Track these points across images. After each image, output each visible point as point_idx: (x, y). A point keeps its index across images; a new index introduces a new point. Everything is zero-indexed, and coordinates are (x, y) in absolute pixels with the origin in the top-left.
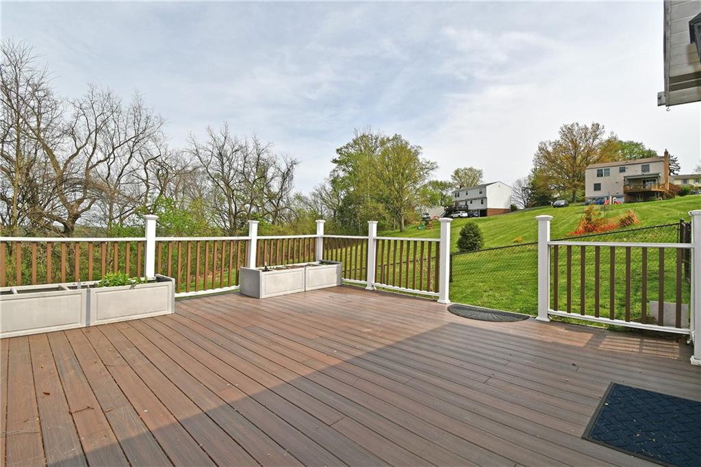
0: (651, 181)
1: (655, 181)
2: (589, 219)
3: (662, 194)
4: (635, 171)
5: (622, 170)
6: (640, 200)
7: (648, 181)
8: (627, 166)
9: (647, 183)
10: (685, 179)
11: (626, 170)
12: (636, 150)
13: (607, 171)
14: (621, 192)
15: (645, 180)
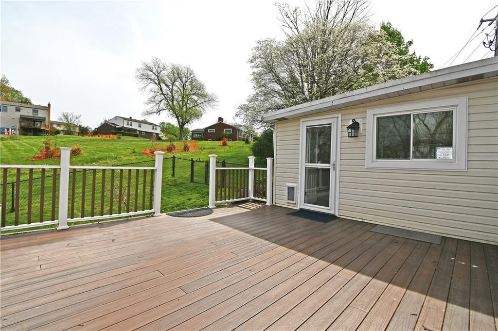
0: (39, 122)
1: (41, 122)
2: (47, 148)
3: (47, 132)
4: (27, 112)
5: (18, 110)
6: (32, 134)
7: (37, 121)
8: (21, 108)
9: (36, 123)
10: (52, 123)
11: (21, 110)
12: (16, 95)
13: (5, 108)
14: (18, 126)
15: (34, 120)
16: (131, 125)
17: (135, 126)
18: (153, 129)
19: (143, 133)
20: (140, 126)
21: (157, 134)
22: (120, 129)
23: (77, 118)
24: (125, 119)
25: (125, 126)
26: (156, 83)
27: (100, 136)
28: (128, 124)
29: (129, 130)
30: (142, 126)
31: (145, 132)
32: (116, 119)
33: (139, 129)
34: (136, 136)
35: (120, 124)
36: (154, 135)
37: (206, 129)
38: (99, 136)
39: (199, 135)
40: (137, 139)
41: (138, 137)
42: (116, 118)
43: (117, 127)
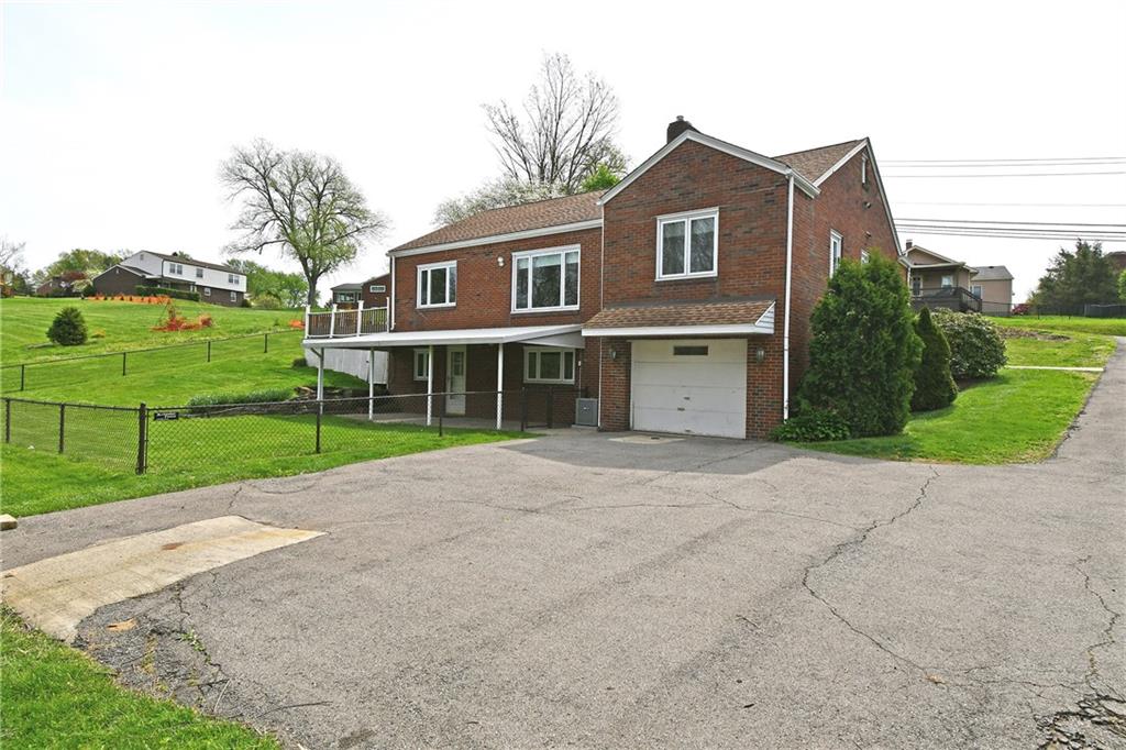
16: (180, 272)
17: (188, 274)
18: (231, 281)
19: (206, 290)
20: (200, 275)
21: (240, 294)
22: (154, 282)
23: (14, 250)
24: (165, 258)
25: (167, 274)
26: (258, 189)
27: (127, 298)
28: (172, 271)
29: (175, 284)
30: (204, 273)
31: (212, 289)
32: (142, 257)
33: (199, 282)
34: (193, 298)
35: (154, 271)
36: (233, 295)
37: (367, 285)
38: (122, 299)
39: (348, 298)
40: (198, 305)
41: (197, 301)
42: (142, 255)
43: (148, 277)
